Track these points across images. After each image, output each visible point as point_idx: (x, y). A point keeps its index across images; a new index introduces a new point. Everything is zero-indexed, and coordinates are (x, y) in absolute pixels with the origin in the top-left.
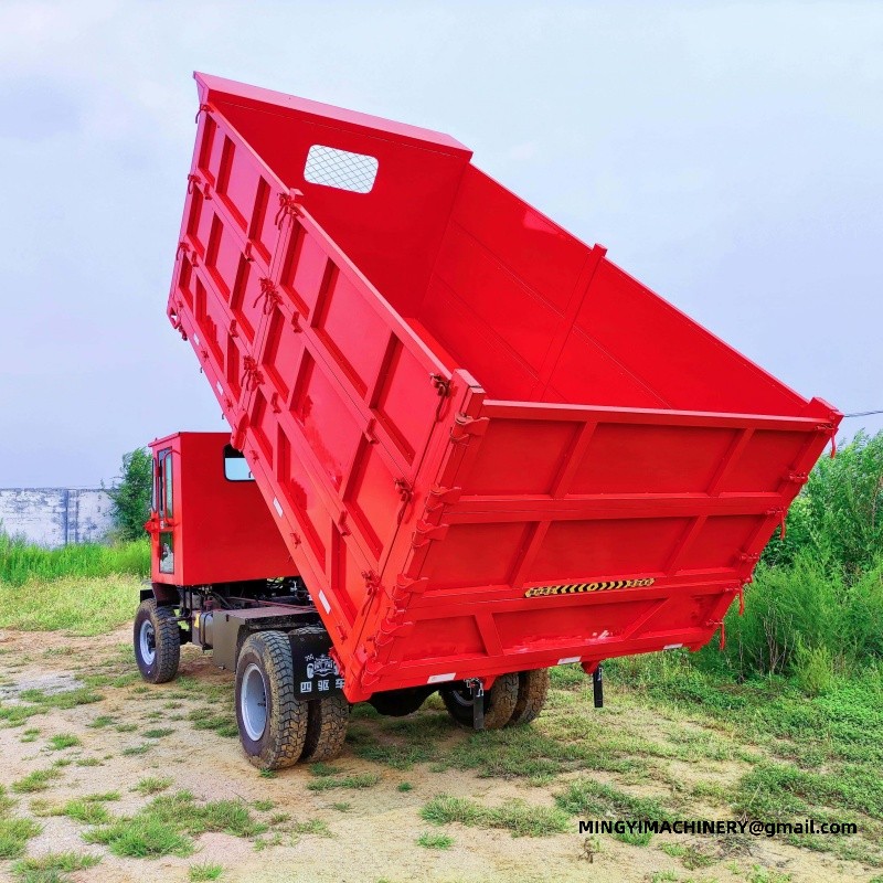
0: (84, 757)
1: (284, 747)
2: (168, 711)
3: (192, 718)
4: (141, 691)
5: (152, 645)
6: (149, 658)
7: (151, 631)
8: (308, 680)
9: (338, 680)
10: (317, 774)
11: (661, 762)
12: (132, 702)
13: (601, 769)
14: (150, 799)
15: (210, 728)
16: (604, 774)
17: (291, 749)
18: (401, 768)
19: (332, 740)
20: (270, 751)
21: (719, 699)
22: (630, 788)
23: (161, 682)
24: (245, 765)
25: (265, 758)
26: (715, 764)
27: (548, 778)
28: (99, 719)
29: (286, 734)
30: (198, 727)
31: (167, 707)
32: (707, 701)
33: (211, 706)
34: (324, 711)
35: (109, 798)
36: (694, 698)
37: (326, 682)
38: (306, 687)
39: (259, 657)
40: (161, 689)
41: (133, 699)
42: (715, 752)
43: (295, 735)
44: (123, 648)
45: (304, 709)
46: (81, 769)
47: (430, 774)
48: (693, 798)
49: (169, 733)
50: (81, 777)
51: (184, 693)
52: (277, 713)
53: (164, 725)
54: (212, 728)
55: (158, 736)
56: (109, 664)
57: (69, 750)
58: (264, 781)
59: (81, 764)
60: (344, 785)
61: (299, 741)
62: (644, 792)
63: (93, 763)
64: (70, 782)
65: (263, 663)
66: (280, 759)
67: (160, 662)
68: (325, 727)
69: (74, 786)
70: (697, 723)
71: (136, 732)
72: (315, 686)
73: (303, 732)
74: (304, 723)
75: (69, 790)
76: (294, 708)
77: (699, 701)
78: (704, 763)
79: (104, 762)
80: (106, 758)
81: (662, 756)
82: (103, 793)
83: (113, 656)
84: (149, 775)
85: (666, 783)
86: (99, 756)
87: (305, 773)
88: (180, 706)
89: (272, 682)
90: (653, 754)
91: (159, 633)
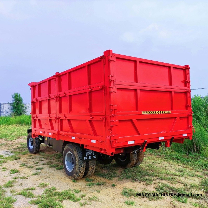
0: (21, 176)
1: (79, 174)
2: (40, 162)
3: (47, 164)
4: (30, 156)
5: (32, 144)
6: (31, 147)
7: (32, 140)
8: (86, 156)
9: (94, 156)
10: (88, 181)
11: (178, 177)
12: (29, 159)
13: (163, 179)
14: (44, 189)
15: (53, 167)
16: (165, 181)
17: (81, 174)
18: (110, 179)
19: (91, 172)
20: (75, 175)
21: (184, 159)
22: (173, 185)
23: (35, 153)
24: (67, 178)
25: (74, 177)
26: (191, 178)
27: (151, 182)
28: (22, 164)
29: (80, 170)
30: (50, 167)
31: (39, 161)
32: (181, 160)
33: (51, 160)
34: (90, 164)
35: (32, 189)
36: (177, 159)
37: (91, 157)
38: (85, 158)
39: (71, 150)
40: (36, 155)
41: (29, 158)
42: (190, 175)
43: (82, 171)
44: (21, 144)
45: (85, 164)
46: (22, 180)
47: (118, 181)
48: (191, 188)
49: (43, 168)
50: (22, 182)
51: (42, 157)
52: (78, 165)
53: (41, 166)
54: (54, 167)
55: (40, 170)
56: (19, 148)
57: (16, 174)
58: (74, 183)
59: (21, 178)
60: (97, 185)
61: (83, 172)
62: (177, 186)
63: (24, 178)
64: (20, 184)
65: (73, 151)
66: (78, 177)
67: (35, 148)
68: (90, 169)
69: (21, 185)
70: (181, 166)
71: (33, 168)
72: (88, 158)
73: (85, 170)
74: (85, 167)
75: (20, 187)
76: (82, 163)
77: (179, 160)
78: (188, 177)
79: (27, 177)
80: (28, 176)
81: (177, 176)
82: (30, 188)
83: (19, 146)
84: (41, 182)
85: (182, 184)
86: (26, 176)
87: (84, 181)
88: (43, 161)
89: (76, 156)
90: (175, 175)
91: (34, 141)
